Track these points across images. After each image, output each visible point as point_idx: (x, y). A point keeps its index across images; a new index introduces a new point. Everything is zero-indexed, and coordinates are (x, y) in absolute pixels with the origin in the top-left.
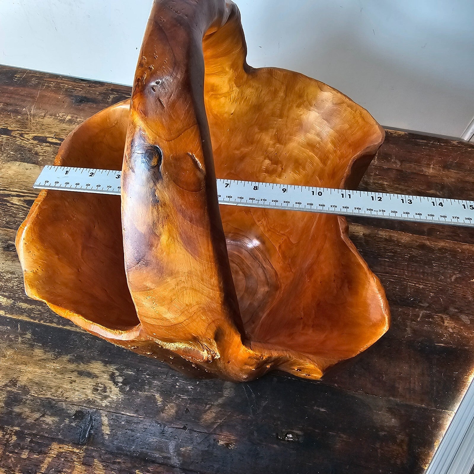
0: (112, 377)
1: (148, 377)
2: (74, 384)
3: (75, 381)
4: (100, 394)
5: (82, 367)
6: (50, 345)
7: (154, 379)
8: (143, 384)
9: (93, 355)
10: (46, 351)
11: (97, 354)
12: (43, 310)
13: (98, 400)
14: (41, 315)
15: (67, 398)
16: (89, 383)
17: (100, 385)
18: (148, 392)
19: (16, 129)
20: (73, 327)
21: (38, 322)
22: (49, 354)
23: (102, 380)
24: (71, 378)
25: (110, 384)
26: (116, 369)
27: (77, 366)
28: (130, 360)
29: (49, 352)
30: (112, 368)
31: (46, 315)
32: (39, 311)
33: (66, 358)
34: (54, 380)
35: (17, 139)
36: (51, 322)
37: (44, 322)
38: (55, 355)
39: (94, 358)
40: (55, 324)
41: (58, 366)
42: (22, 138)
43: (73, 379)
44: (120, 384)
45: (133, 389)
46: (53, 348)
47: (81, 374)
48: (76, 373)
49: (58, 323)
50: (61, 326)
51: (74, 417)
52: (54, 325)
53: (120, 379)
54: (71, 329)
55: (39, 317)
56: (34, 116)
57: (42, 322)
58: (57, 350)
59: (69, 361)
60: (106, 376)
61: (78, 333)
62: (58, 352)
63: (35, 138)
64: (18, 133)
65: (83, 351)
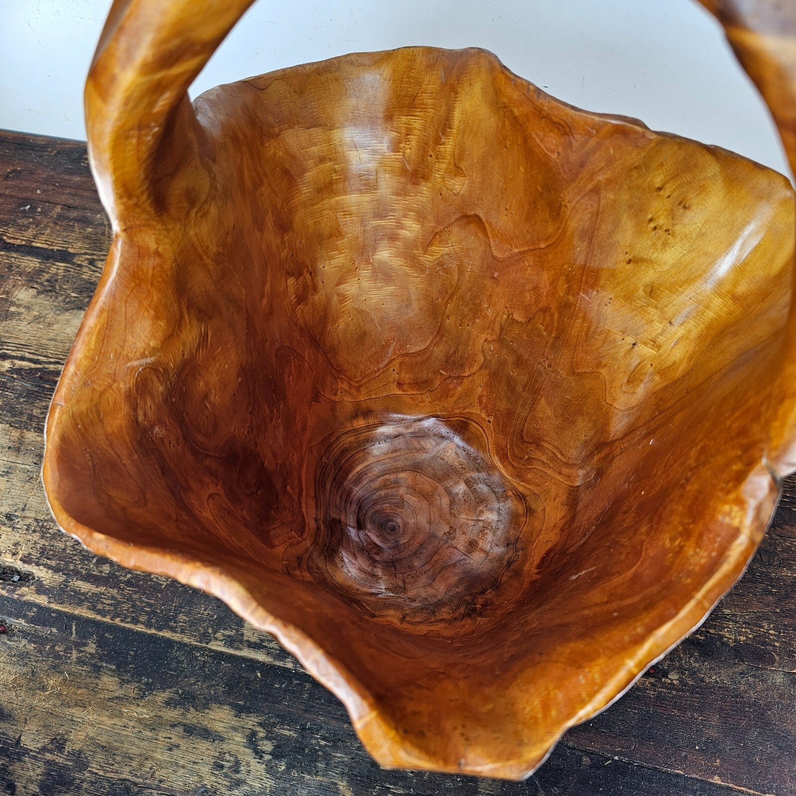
0: (252, 740)
1: (323, 743)
2: (176, 752)
3: (178, 746)
4: (226, 776)
5: (193, 717)
6: (131, 668)
7: (335, 747)
8: (313, 757)
9: (216, 693)
10: (123, 680)
11: (224, 692)
12: (119, 597)
13: (223, 790)
14: (115, 606)
15: (161, 781)
16: (205, 749)
17: (227, 757)
18: (323, 776)
19: (82, 251)
20: (176, 632)
21: (110, 621)
22: (129, 686)
23: (233, 747)
24: (170, 738)
25: (247, 756)
26: (260, 725)
27: (183, 714)
28: (288, 706)
29: (128, 682)
30: (251, 721)
31: (125, 606)
32: (113, 598)
33: (162, 696)
34: (137, 742)
35: (85, 270)
36: (135, 621)
37: (122, 621)
38: (141, 690)
39: (216, 700)
40: (142, 626)
41: (145, 713)
42: (93, 268)
43: (175, 740)
44: (267, 757)
45: (294, 767)
46: (137, 675)
47: (190, 730)
48: (180, 729)
49: (148, 625)
50: (153, 631)
52: (140, 628)
53: (268, 746)
54: (173, 637)
55: (112, 611)
57: (117, 621)
58: (144, 679)
59: (168, 703)
60: (239, 738)
61: (185, 645)
62: (147, 684)
64: (87, 259)
65: (195, 684)
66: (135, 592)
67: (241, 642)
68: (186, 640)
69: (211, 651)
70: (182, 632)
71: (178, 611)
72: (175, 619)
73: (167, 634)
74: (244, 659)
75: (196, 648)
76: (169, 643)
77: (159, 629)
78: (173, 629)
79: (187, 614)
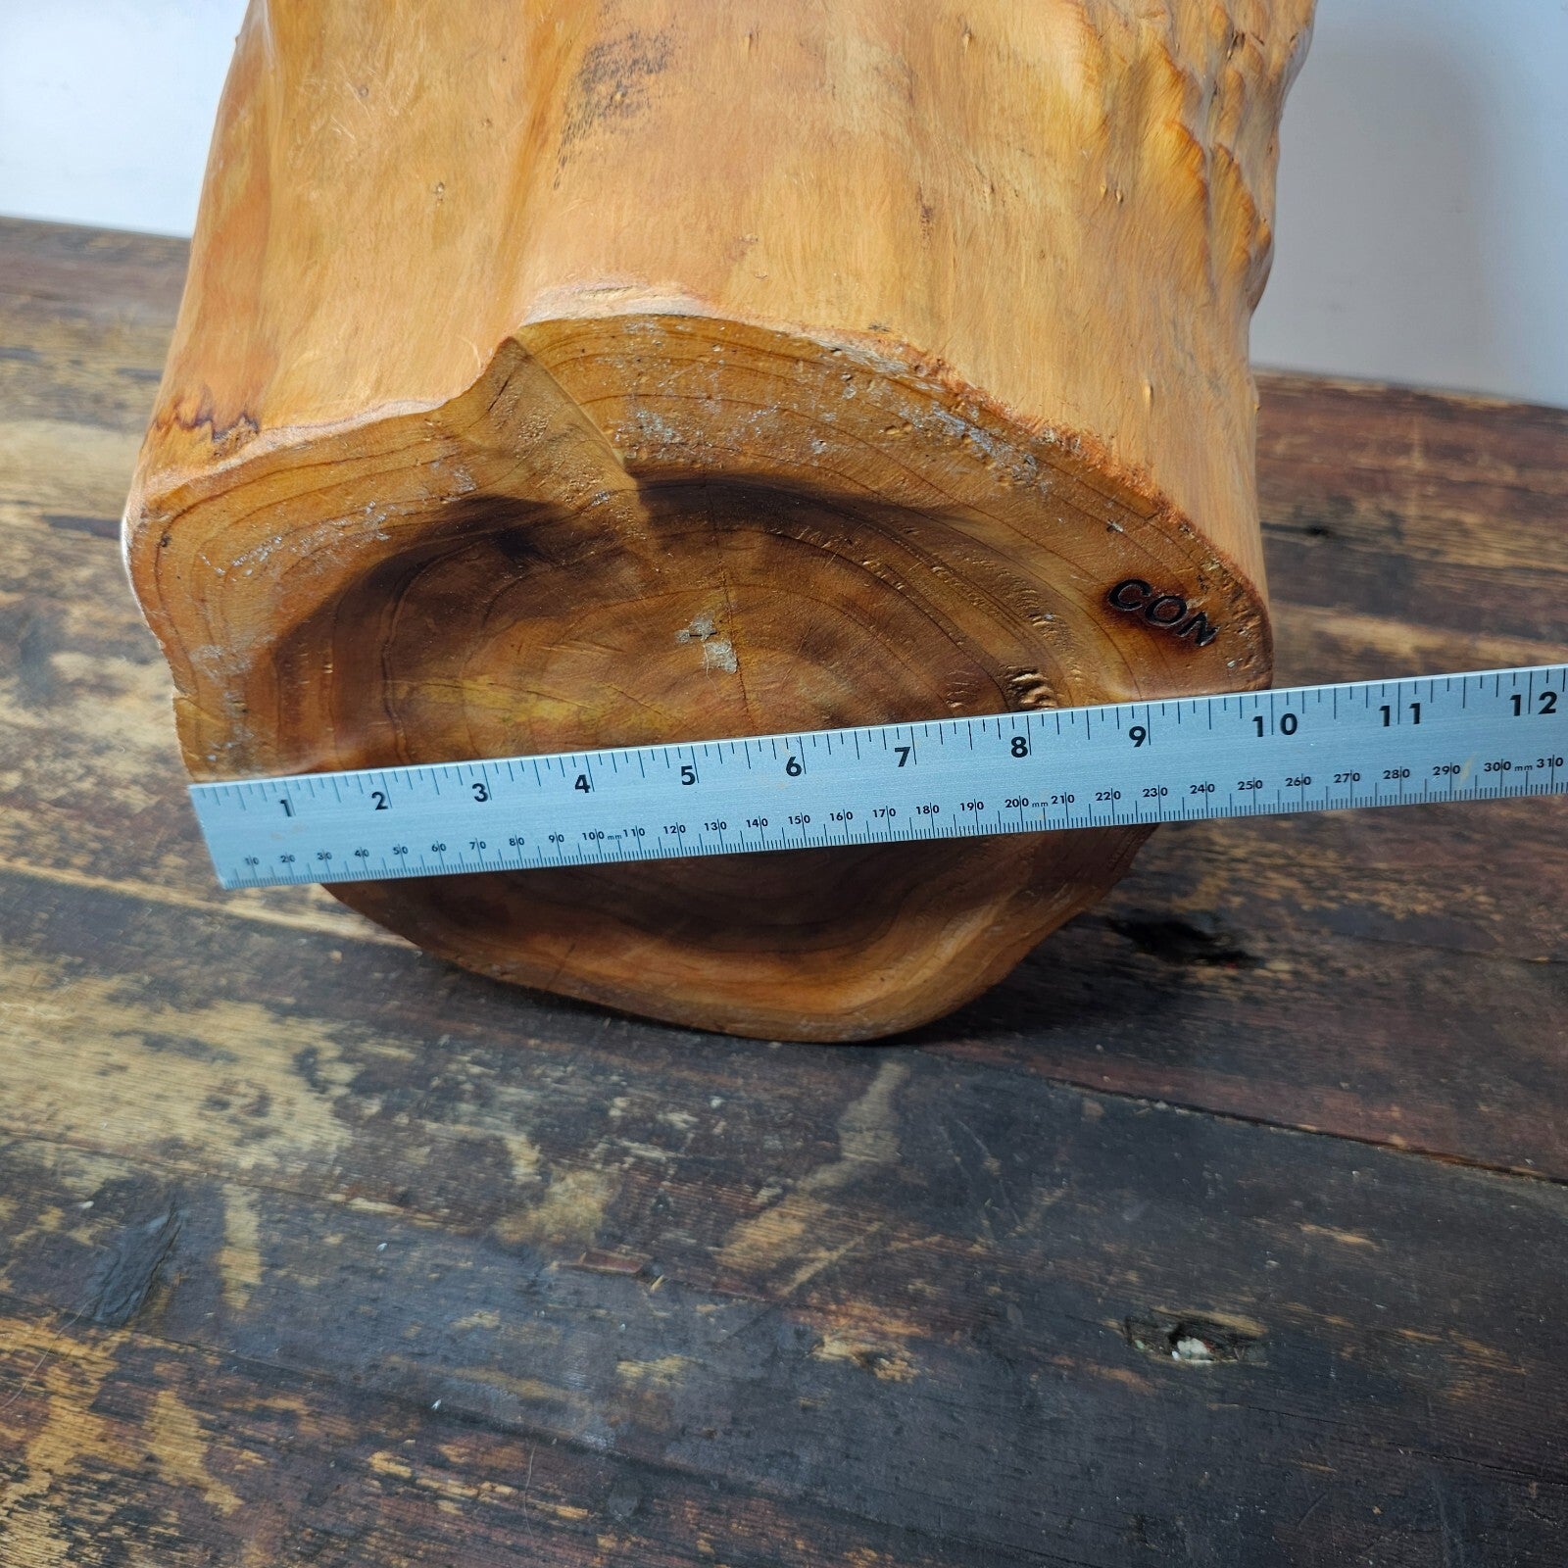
0: (305, 1065)
1: (476, 1070)
2: (115, 1078)
3: (122, 1069)
4: (233, 1120)
5: (169, 1022)
6: (38, 939)
7: (505, 1078)
8: (450, 1093)
9: (230, 983)
10: (13, 957)
11: (250, 982)
12: (33, 824)
13: (222, 1145)
14: (20, 839)
15: (69, 1128)
16: (193, 1077)
17: (242, 1088)
18: (471, 1123)
20: (154, 884)
22: (26, 968)
23: (258, 1075)
24: (108, 1054)
25: (286, 1087)
26: (331, 1037)
27: (146, 1016)
29: (26, 961)
30: (310, 1032)
31: (43, 840)
32: (18, 826)
33: (98, 987)
34: (25, 1059)
36: (61, 864)
37: (32, 863)
38: (52, 974)
39: (230, 994)
40: (78, 873)
41: (52, 1013)
43: (117, 1058)
44: (339, 1091)
45: (401, 1108)
46: (49, 951)
47: (157, 1043)
48: (136, 1042)
49: (91, 870)
50: (100, 882)
51: (89, 1204)
52: (69, 877)
53: (345, 1073)
54: (145, 891)
55: (12, 846)
56: (133, 324)
57: (21, 865)
58: (64, 958)
59: (113, 999)
60: (276, 1058)
61: (172, 906)
62: (69, 965)
63: (121, 372)
65: (184, 967)
66: (71, 818)
67: (303, 901)
68: (175, 897)
69: (230, 917)
70: (169, 882)
71: (164, 847)
72: (154, 862)
73: (130, 887)
74: (305, 932)
75: (197, 913)
76: (135, 903)
77: (116, 877)
78: (146, 879)
79: (183, 854)
